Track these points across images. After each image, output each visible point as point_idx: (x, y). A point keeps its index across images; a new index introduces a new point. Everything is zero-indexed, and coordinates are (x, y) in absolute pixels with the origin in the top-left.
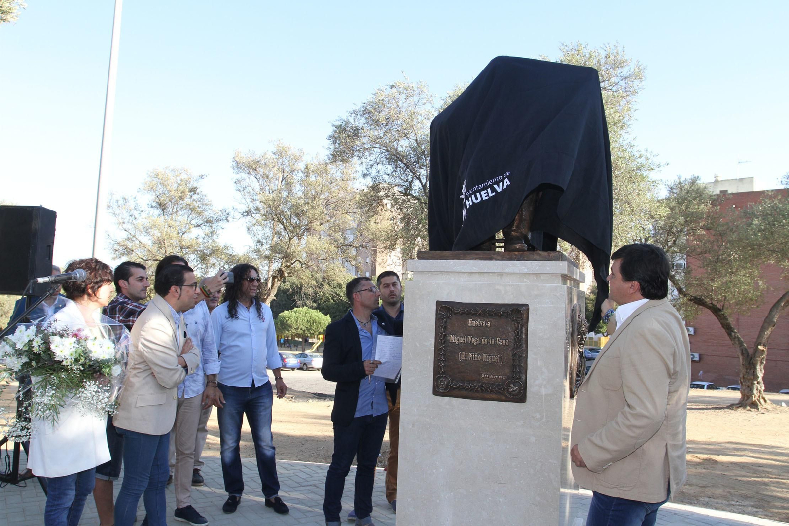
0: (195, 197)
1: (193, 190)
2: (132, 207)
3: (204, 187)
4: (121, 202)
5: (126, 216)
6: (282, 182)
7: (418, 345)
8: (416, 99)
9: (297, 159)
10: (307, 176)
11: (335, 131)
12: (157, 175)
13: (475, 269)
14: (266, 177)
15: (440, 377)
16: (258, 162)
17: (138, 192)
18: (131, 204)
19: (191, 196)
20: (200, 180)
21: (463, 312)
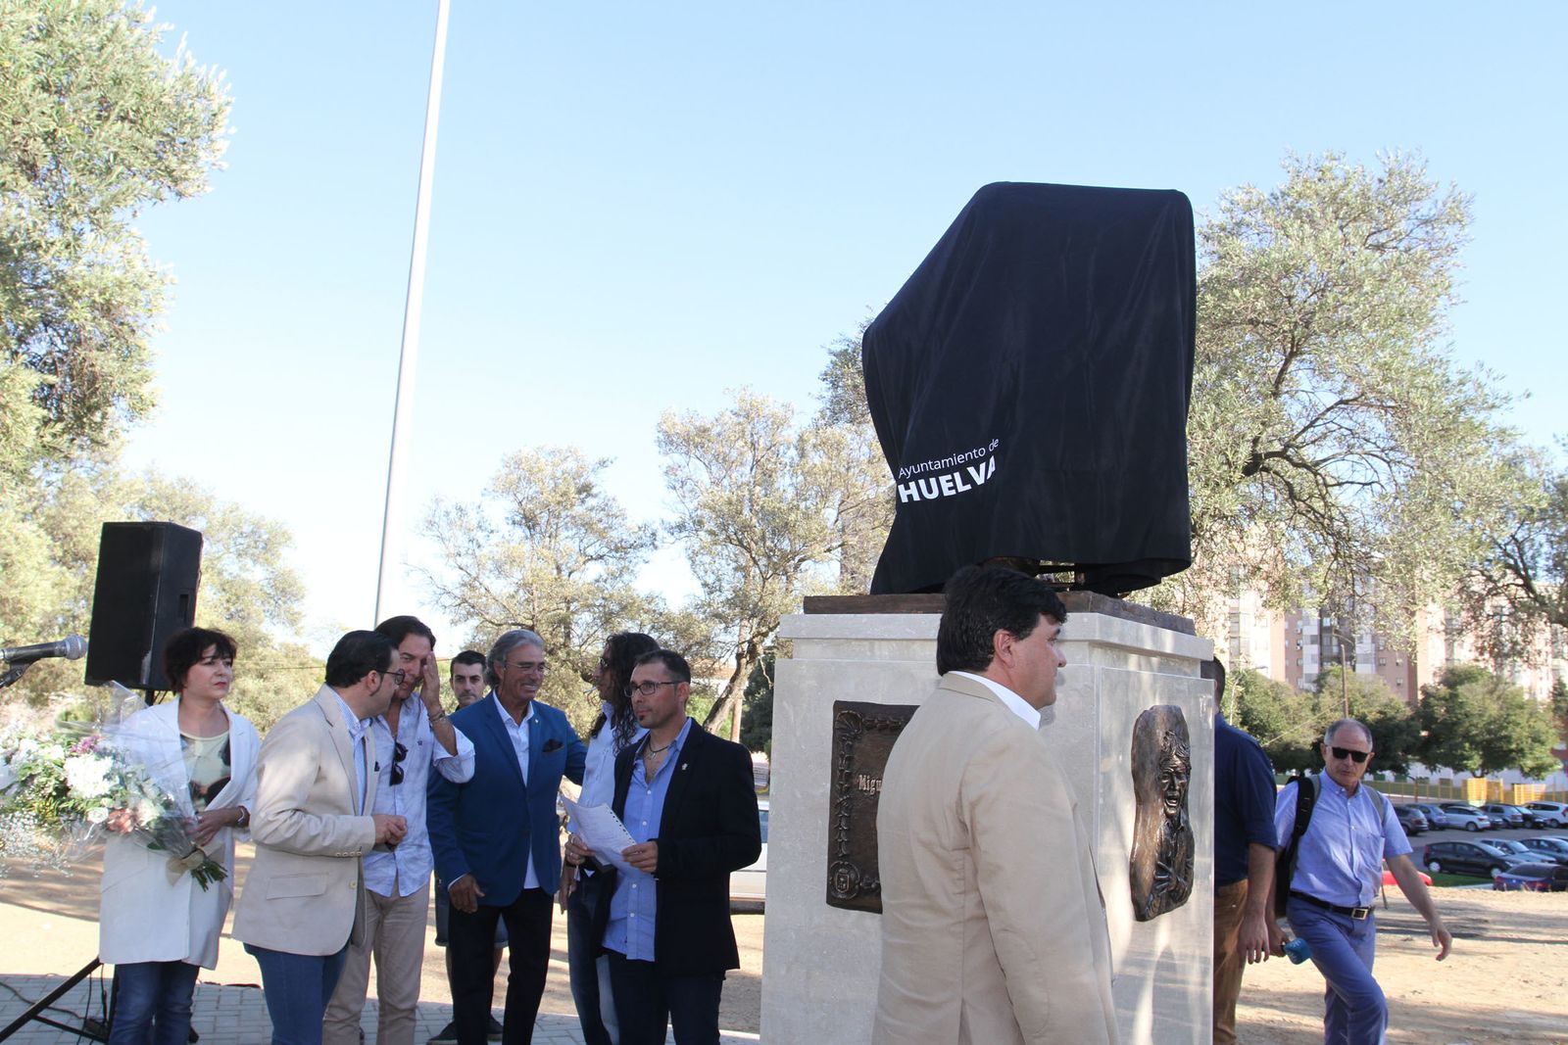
0: (591, 502)
1: (585, 489)
2: (474, 523)
3: (606, 485)
4: (454, 515)
5: (462, 540)
6: (751, 470)
7: (799, 796)
9: (778, 424)
10: (802, 455)
11: (834, 364)
12: (518, 463)
13: (911, 633)
14: (724, 461)
15: (838, 866)
16: (704, 431)
17: (483, 495)
18: (473, 519)
19: (583, 502)
20: (601, 470)
21: (884, 725)
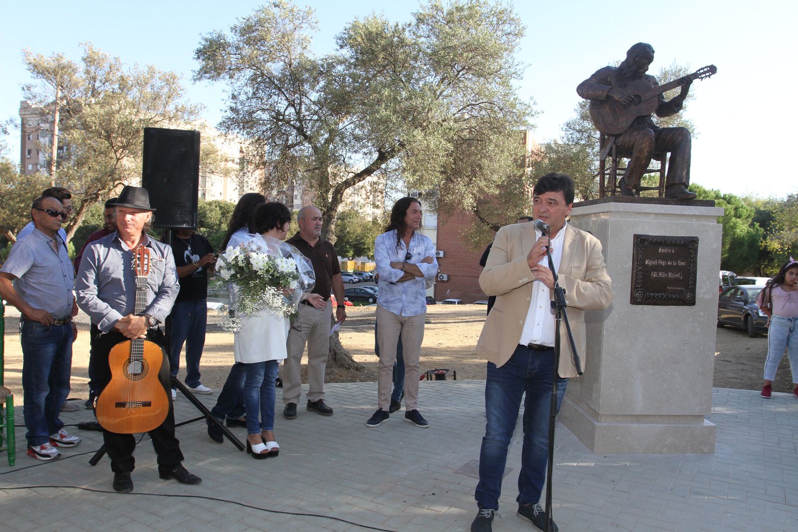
7: (619, 268)
11: (204, 45)
13: (663, 211)
15: (638, 291)
21: (656, 243)
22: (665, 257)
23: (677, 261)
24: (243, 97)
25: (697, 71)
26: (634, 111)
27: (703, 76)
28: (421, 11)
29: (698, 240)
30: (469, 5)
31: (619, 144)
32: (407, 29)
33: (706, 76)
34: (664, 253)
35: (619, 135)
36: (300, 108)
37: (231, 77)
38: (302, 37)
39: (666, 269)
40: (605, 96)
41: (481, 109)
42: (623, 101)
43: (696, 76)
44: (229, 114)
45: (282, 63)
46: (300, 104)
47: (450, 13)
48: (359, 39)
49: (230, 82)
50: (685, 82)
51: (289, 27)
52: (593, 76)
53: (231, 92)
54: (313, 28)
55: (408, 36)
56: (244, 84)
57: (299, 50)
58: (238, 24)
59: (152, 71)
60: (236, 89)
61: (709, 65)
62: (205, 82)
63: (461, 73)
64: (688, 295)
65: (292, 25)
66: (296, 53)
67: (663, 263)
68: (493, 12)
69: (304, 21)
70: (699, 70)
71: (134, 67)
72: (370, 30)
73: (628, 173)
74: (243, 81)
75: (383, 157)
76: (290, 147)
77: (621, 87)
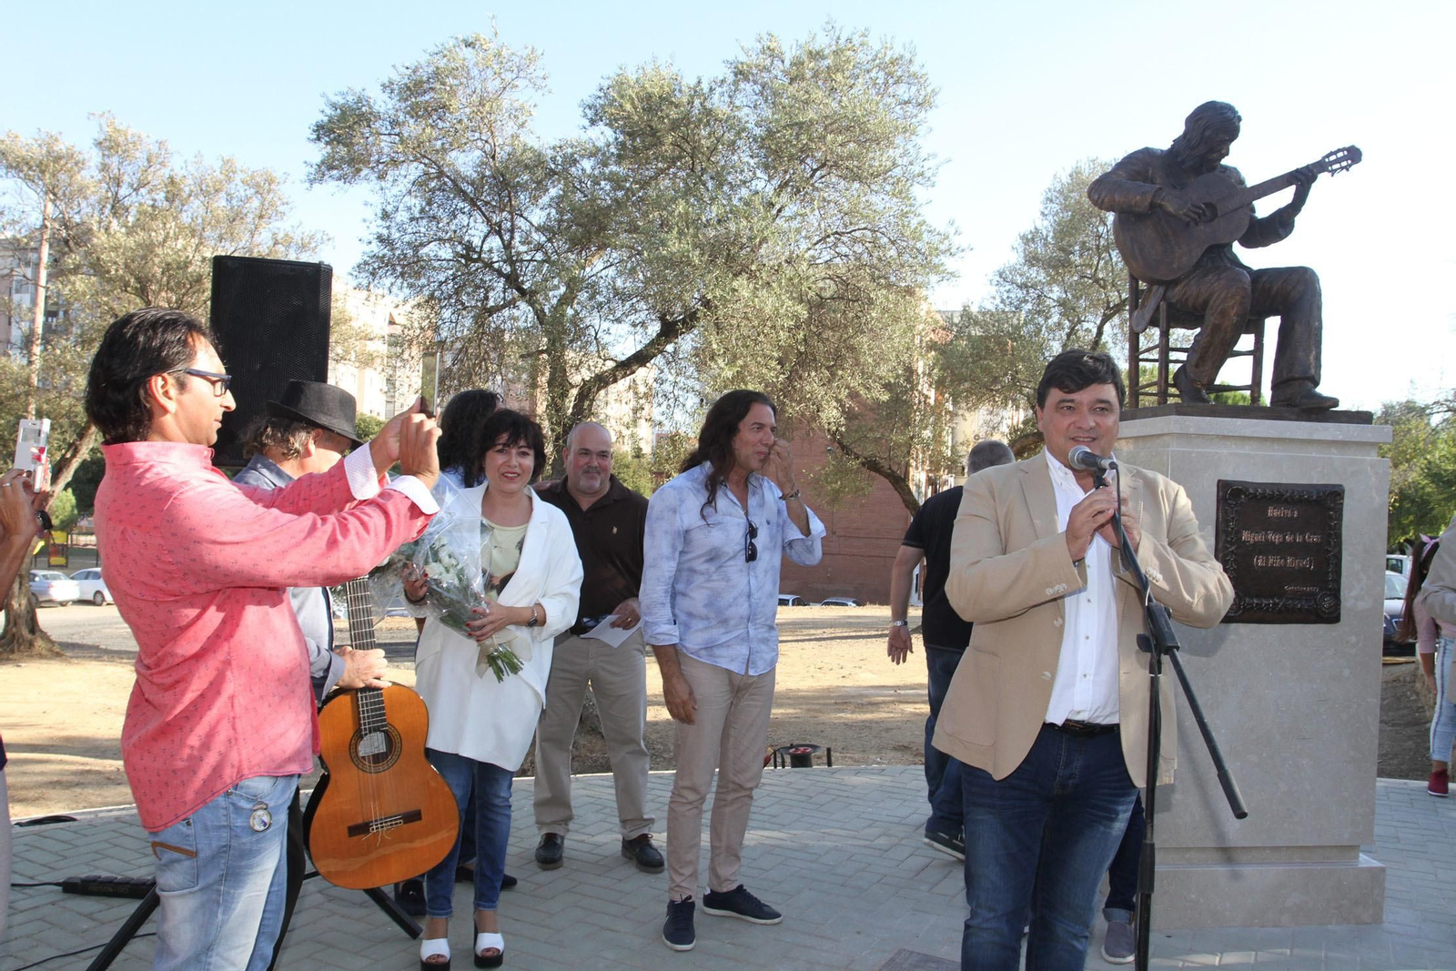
8: (508, 76)
13: (1273, 434)
21: (1264, 496)
22: (1281, 526)
23: (1302, 533)
24: (402, 216)
25: (1324, 158)
26: (1203, 234)
27: (1335, 167)
28: (743, 58)
29: (1344, 491)
30: (834, 48)
31: (1174, 301)
32: (719, 90)
33: (1342, 168)
34: (1278, 518)
35: (1175, 283)
36: (512, 238)
37: (381, 177)
38: (516, 105)
39: (1282, 549)
40: (1147, 204)
41: (855, 240)
42: (1184, 214)
43: (1321, 166)
44: (376, 248)
45: (478, 153)
46: (512, 231)
47: (798, 63)
48: (628, 107)
49: (378, 187)
50: (1303, 178)
51: (493, 85)
52: (1121, 166)
53: (380, 207)
54: (537, 88)
55: (719, 103)
56: (404, 192)
57: (510, 128)
58: (396, 78)
59: (229, 169)
60: (391, 201)
61: (1347, 146)
62: (330, 186)
63: (818, 174)
64: (1327, 603)
65: (497, 82)
66: (504, 134)
67: (1275, 538)
68: (877, 61)
69: (522, 74)
70: (1328, 156)
71: (193, 160)
72: (649, 90)
73: (1196, 356)
74: (404, 185)
75: (669, 331)
76: (491, 311)
77: (1175, 188)
